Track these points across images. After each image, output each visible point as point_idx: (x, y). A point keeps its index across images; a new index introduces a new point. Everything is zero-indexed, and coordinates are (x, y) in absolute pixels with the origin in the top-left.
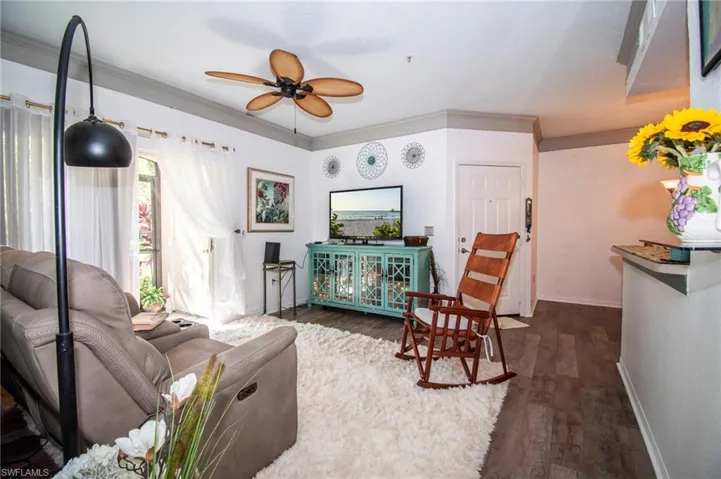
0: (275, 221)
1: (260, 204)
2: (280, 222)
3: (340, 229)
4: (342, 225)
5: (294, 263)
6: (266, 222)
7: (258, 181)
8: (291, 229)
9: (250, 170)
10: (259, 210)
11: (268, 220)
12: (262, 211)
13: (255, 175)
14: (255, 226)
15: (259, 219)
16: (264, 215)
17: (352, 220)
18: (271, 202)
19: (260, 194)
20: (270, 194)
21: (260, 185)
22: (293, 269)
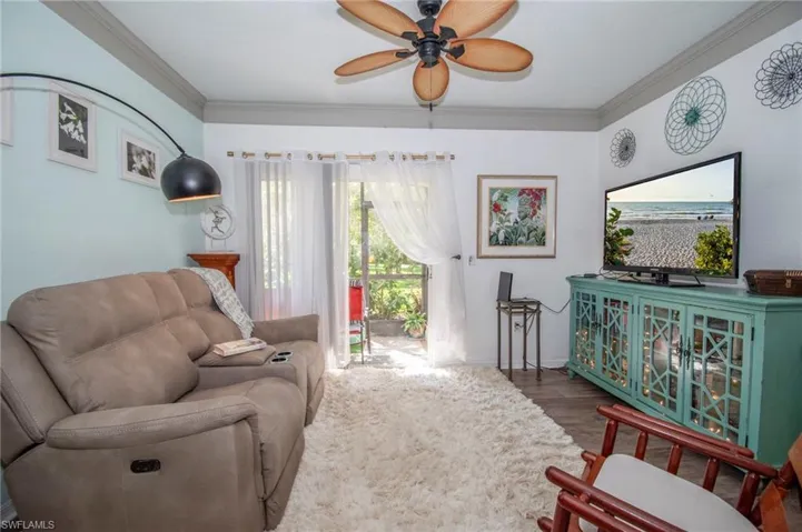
0: (521, 243)
1: (496, 221)
2: (531, 244)
3: (626, 239)
4: (629, 232)
5: (539, 304)
6: (505, 244)
7: (492, 191)
8: (552, 253)
9: (480, 178)
10: (494, 228)
11: (508, 242)
12: (498, 231)
13: (487, 184)
14: (487, 250)
15: (494, 240)
16: (501, 236)
17: (650, 222)
18: (514, 216)
19: (496, 208)
20: (513, 207)
21: (496, 197)
22: (538, 312)
